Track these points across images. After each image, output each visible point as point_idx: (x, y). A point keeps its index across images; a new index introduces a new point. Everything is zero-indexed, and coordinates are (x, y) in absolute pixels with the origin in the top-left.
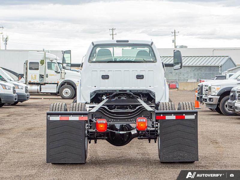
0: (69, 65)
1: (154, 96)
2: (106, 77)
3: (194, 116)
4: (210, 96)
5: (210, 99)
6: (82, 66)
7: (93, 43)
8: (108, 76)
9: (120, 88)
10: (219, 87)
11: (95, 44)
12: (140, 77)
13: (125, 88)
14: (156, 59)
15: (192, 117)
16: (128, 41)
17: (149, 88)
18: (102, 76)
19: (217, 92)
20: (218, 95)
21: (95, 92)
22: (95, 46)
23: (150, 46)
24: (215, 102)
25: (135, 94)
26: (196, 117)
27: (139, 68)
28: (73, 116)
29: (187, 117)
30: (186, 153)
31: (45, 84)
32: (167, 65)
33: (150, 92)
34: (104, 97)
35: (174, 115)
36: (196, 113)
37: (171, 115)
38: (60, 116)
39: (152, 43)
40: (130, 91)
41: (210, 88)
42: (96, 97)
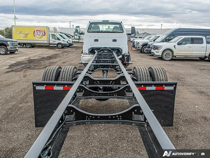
0: (79, 34)
1: (122, 50)
2: (96, 40)
3: (173, 87)
4: (138, 46)
5: (138, 47)
6: (84, 34)
7: (90, 22)
8: (98, 40)
9: (104, 46)
10: (142, 43)
11: (91, 22)
12: (115, 41)
13: (107, 46)
14: (123, 31)
15: (172, 88)
16: (108, 21)
17: (119, 47)
18: (95, 40)
19: (141, 44)
20: (141, 46)
21: (91, 48)
22: (91, 23)
23: (120, 24)
24: (140, 48)
25: (112, 49)
26: (175, 88)
27: (114, 36)
28: (58, 85)
29: (166, 88)
30: (162, 120)
31: (80, 39)
32: (129, 34)
33: (120, 48)
34: (96, 51)
35: (154, 86)
36: (176, 84)
37: (152, 86)
38: (45, 86)
39: (121, 22)
40: (109, 48)
41: (138, 43)
42: (92, 51)
